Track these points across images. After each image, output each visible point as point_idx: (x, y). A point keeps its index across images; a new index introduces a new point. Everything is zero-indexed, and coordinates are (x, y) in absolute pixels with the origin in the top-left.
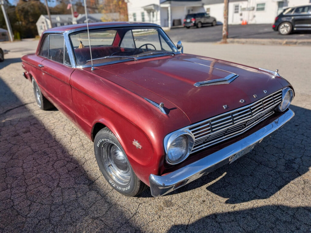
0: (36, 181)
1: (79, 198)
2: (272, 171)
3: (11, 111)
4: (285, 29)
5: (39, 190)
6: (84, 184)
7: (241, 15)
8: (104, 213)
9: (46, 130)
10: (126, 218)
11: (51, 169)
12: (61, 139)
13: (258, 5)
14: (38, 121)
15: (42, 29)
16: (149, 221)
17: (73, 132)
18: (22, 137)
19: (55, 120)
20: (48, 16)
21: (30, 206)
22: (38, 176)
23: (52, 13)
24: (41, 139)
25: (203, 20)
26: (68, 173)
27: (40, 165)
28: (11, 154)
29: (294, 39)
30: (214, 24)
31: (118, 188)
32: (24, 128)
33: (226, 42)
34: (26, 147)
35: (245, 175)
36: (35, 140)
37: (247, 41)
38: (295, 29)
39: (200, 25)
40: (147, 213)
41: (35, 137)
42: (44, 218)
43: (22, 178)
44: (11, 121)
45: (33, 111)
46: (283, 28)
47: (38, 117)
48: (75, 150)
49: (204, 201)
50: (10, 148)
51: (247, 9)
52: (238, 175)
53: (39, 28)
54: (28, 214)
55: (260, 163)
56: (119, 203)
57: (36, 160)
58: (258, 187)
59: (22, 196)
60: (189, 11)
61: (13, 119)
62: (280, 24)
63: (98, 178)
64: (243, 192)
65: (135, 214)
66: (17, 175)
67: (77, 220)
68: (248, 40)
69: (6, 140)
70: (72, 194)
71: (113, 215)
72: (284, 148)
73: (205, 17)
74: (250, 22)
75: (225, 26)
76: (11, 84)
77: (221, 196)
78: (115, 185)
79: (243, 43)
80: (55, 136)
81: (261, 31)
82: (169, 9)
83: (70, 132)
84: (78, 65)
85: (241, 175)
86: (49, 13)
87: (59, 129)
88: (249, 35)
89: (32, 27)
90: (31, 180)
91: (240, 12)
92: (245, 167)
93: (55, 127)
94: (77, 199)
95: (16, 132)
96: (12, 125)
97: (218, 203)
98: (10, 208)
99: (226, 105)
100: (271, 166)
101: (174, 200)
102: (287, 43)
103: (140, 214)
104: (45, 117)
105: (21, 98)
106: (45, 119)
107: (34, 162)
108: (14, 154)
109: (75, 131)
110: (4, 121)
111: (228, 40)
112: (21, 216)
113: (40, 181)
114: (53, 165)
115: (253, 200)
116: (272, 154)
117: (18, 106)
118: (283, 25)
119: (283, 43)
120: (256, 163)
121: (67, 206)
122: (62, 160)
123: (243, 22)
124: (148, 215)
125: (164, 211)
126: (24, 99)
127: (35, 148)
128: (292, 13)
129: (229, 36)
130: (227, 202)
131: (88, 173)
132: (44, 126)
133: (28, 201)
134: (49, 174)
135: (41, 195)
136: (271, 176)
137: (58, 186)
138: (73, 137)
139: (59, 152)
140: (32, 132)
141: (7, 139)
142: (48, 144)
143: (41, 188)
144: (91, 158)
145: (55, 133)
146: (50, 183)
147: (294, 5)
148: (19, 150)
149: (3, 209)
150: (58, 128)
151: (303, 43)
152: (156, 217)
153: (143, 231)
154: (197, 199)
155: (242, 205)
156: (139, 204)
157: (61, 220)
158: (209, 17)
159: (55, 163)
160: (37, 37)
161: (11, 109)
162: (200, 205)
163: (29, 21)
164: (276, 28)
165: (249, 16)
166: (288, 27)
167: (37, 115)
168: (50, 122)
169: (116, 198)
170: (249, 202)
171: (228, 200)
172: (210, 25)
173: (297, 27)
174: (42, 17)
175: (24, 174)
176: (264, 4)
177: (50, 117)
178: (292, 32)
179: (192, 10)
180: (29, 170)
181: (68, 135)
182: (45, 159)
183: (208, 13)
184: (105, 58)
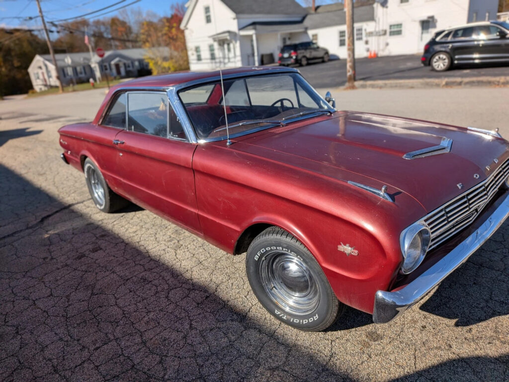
0: (152, 323)
1: (234, 342)
2: (501, 274)
3: (50, 218)
4: (440, 62)
5: (165, 337)
6: (232, 320)
7: (367, 42)
8: (284, 359)
9: (127, 244)
10: (321, 363)
11: (168, 304)
12: (160, 256)
13: (391, 26)
14: (105, 231)
15: (38, 78)
16: (356, 364)
17: (174, 244)
18: (93, 259)
19: (135, 227)
20: (51, 56)
21: (160, 362)
22: (151, 315)
23: (57, 51)
24: (127, 260)
25: (308, 54)
26: (198, 307)
27: (145, 299)
28: (88, 286)
29: (457, 77)
30: (326, 59)
31: (293, 321)
32: (87, 244)
33: (353, 87)
34: (107, 273)
35: (467, 284)
36: (117, 261)
37: (386, 84)
38: (456, 62)
39: (304, 62)
40: (349, 352)
41: (114, 256)
42: (194, 378)
43: (127, 323)
44: (58, 234)
45: (89, 215)
46: (437, 61)
47: (104, 225)
48: (192, 272)
49: (424, 327)
50: (82, 277)
51: (375, 34)
52: (458, 285)
53: (33, 77)
54: (165, 374)
55: (481, 265)
56: (299, 343)
57: (135, 292)
58: (491, 299)
59: (140, 349)
60: (284, 40)
61: (63, 232)
62: (433, 56)
63: (250, 309)
64: (474, 307)
65: (331, 356)
66: (116, 319)
67: (246, 374)
68: (387, 82)
69: (67, 265)
70: (221, 338)
71: (300, 362)
72: (505, 241)
73: (311, 49)
74: (381, 54)
75: (350, 62)
76: (27, 173)
77: (446, 317)
78: (285, 316)
79: (381, 87)
80: (148, 252)
81: (402, 67)
82: (254, 38)
83: (169, 243)
84: (200, 139)
85: (460, 284)
86: (51, 51)
87: (148, 241)
88: (387, 74)
89: (19, 76)
90: (144, 324)
91: (364, 38)
92: (462, 273)
93: (140, 239)
94: (231, 344)
95: (77, 252)
96: (65, 241)
97: (445, 327)
98: (131, 369)
99: (461, 184)
100: (498, 269)
101: (380, 330)
102: (447, 85)
103: (338, 355)
104: (115, 223)
105: (57, 196)
106: (116, 226)
107: (134, 295)
108: (93, 287)
109: (176, 241)
110: (46, 236)
111: (357, 83)
112: (155, 378)
113: (158, 323)
114: (167, 297)
115: (492, 317)
116: (492, 251)
117: (58, 209)
118: (437, 57)
119: (442, 85)
120: (475, 266)
121: (221, 355)
122: (179, 289)
123: (371, 54)
124: (352, 355)
125: (373, 347)
126: (63, 198)
127: (123, 274)
128: (450, 39)
129: (357, 77)
130: (457, 325)
131: (229, 303)
132: (119, 238)
133: (155, 356)
134: (167, 312)
135: (171, 344)
136: (503, 282)
137: (191, 327)
138: (178, 251)
139: (166, 277)
140: (106, 249)
141: (68, 263)
142: (143, 266)
143: (166, 334)
144: (224, 281)
145: (145, 248)
146: (176, 324)
147: (450, 27)
148: (98, 280)
149: (119, 372)
150: (147, 239)
151: (471, 84)
152: (365, 357)
153: (355, 379)
154: (413, 325)
155: (480, 326)
156: (330, 341)
157: (222, 377)
158: (318, 48)
159: (168, 294)
160: (30, 91)
161: (49, 216)
162: (421, 333)
163: (13, 65)
164: (427, 62)
165: (379, 45)
166: (445, 59)
167: (99, 221)
168: (127, 232)
169: (292, 336)
170: (487, 321)
171: (458, 321)
172: (320, 60)
173: (458, 59)
174: (38, 60)
175: (126, 315)
176: (400, 25)
177: (123, 222)
178: (452, 67)
179: (289, 39)
180: (132, 308)
181: (169, 249)
182: (150, 289)
183: (314, 41)
184: (240, 126)
